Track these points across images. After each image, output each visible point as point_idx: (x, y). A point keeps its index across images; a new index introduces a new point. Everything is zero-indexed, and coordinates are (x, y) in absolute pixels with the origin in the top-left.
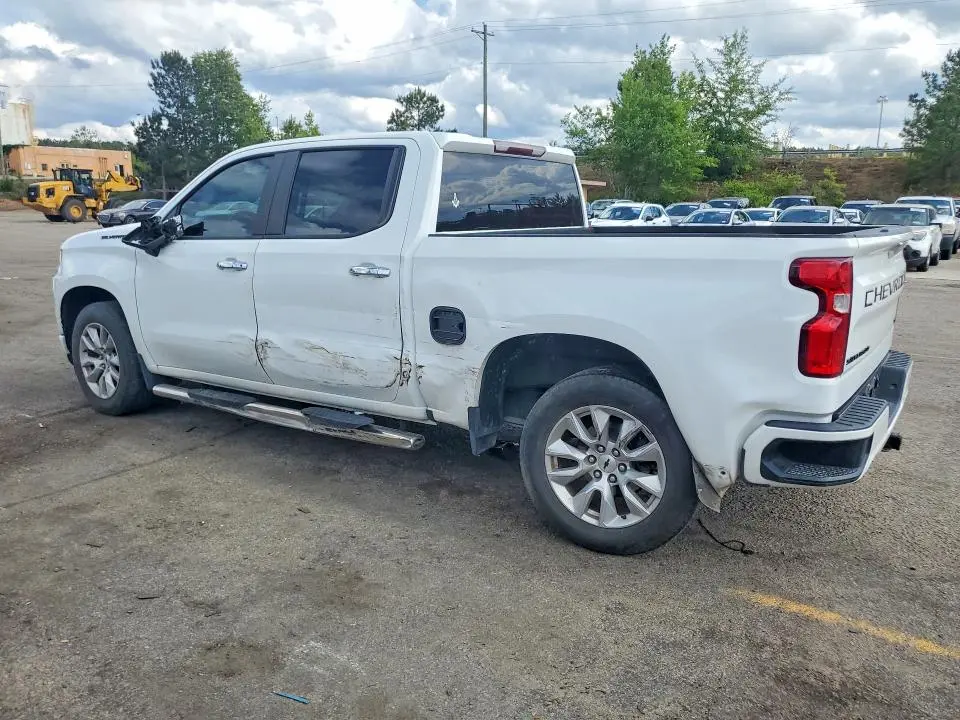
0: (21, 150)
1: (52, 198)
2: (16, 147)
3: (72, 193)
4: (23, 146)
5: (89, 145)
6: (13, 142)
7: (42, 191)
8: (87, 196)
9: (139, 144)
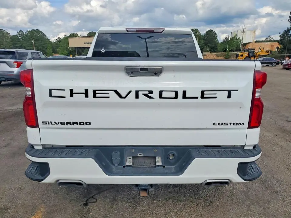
0: (249, 44)
1: (242, 57)
2: (248, 43)
3: (247, 56)
4: (250, 43)
5: (269, 41)
6: (247, 42)
7: (240, 55)
8: (252, 57)
9: (280, 40)
